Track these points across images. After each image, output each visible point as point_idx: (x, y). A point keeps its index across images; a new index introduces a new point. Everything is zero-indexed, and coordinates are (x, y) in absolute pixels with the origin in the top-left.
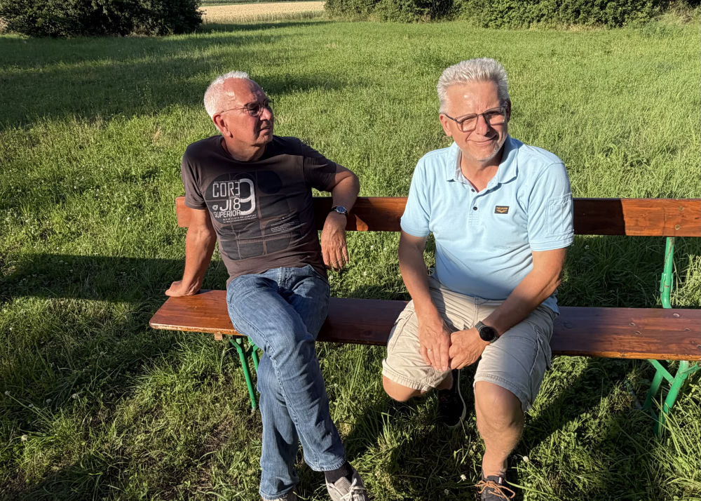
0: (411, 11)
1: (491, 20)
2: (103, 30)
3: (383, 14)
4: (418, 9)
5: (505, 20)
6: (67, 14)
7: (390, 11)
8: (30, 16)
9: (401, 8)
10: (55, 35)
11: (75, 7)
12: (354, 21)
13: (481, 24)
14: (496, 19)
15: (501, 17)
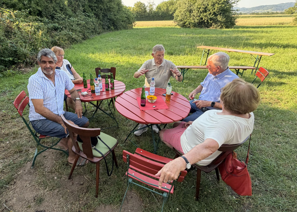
6: (195, 22)
8: (185, 22)
10: (189, 27)
11: (198, 20)
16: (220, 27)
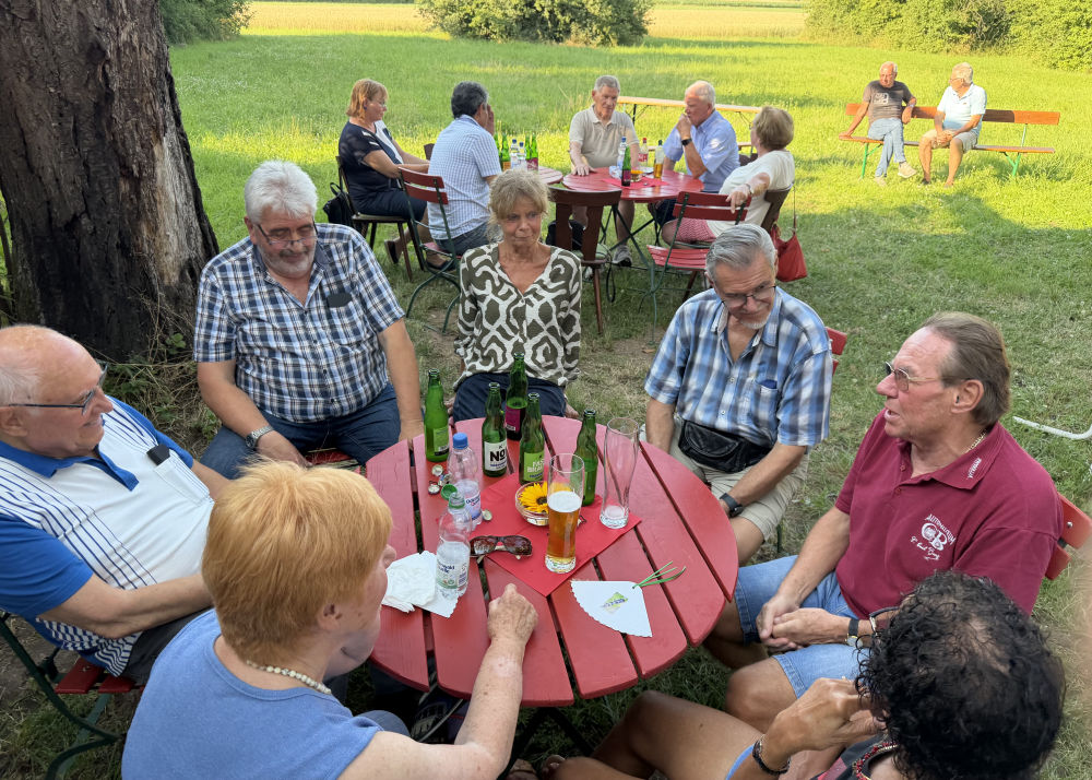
0: (941, 38)
1: (1062, 59)
2: (538, 35)
3: (896, 38)
4: (952, 35)
5: (1084, 60)
6: (505, 15)
7: (908, 35)
8: (466, 14)
9: (926, 32)
10: (487, 37)
11: (515, 8)
12: (848, 46)
13: (1047, 63)
14: (1071, 57)
15: (1079, 56)
16: (599, 39)
